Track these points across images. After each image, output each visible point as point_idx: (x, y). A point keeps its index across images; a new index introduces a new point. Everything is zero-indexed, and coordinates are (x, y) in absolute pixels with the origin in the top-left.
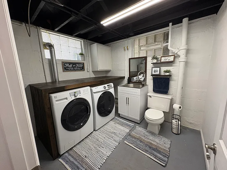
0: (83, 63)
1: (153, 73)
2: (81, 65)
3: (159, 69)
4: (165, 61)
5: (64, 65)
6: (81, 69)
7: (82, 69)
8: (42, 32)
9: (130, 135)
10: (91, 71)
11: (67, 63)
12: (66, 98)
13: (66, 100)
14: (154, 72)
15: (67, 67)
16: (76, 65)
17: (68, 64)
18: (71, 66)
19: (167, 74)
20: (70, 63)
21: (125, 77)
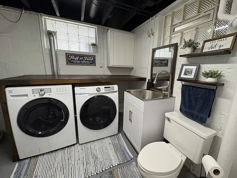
0: (94, 56)
1: (183, 76)
2: (91, 58)
3: (195, 67)
4: (211, 50)
5: (69, 57)
6: (90, 63)
7: (93, 63)
8: (47, 20)
9: (111, 173)
10: (106, 66)
11: (72, 54)
12: (27, 95)
13: (26, 97)
14: (185, 74)
15: (72, 59)
16: (84, 58)
17: (73, 56)
18: (77, 58)
19: (210, 80)
20: (76, 55)
21: (146, 78)
